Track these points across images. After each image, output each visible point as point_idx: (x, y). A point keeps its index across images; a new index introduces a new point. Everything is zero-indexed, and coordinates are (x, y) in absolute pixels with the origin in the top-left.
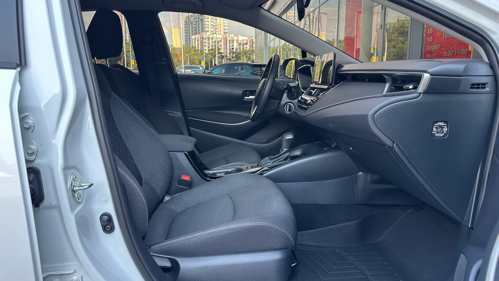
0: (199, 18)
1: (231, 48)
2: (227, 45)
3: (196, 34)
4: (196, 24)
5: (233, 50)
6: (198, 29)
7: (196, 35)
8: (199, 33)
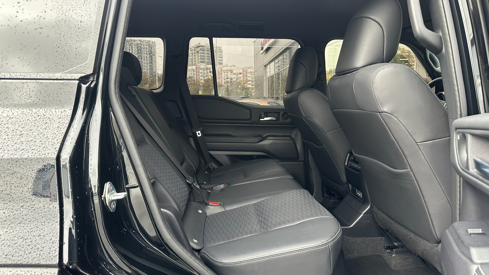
0: (195, 50)
1: (226, 77)
2: (222, 75)
3: (192, 64)
4: (192, 56)
5: (228, 79)
6: (194, 60)
7: (192, 66)
8: (195, 64)
